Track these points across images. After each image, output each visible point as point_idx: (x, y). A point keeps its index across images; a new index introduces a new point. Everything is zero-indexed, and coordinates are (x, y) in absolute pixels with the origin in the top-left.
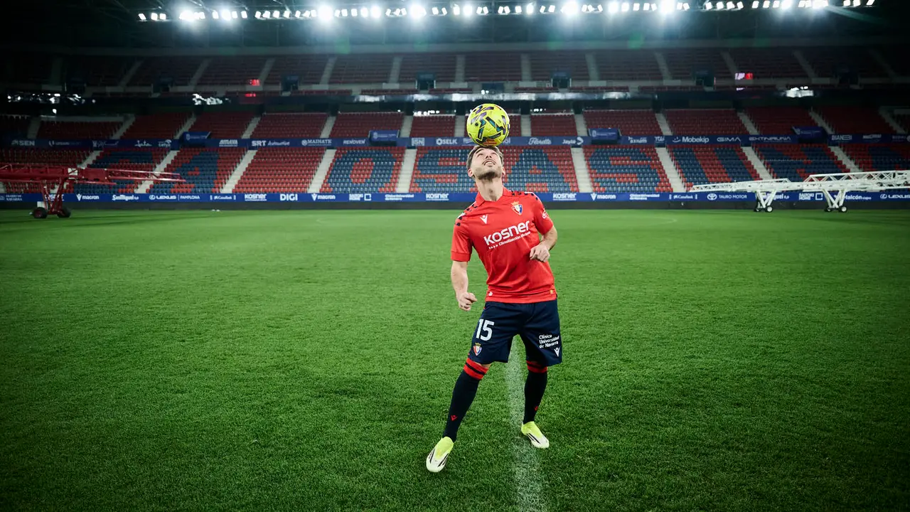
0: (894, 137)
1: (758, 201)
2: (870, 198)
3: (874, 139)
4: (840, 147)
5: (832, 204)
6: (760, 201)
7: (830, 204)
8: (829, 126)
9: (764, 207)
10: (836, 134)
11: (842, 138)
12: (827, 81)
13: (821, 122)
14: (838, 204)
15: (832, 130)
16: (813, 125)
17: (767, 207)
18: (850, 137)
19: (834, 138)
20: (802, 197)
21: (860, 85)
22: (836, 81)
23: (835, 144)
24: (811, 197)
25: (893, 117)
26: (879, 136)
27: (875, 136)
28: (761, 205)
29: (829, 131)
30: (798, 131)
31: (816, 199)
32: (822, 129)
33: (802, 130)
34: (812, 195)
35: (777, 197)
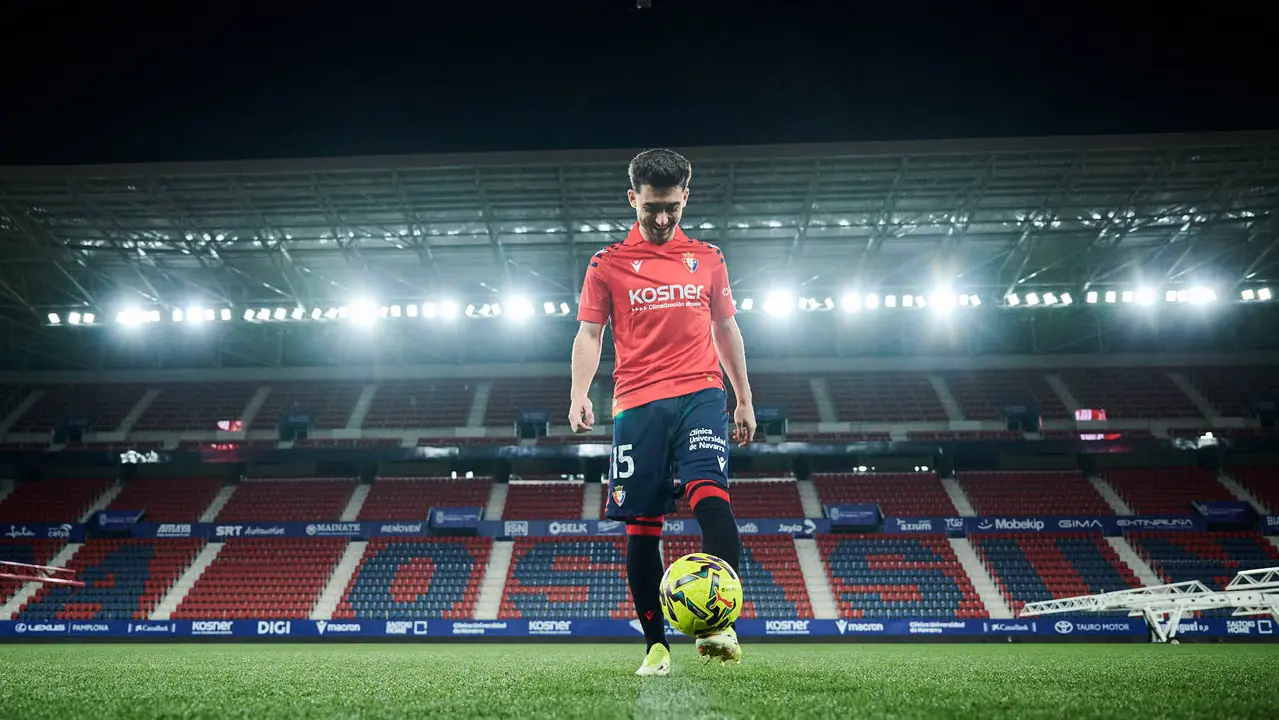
1: (1151, 628)
6: (1154, 629)
8: (1259, 501)
9: (1164, 639)
10: (1273, 514)
12: (1238, 422)
13: (1242, 495)
15: (1266, 508)
16: (1229, 499)
17: (1170, 639)
19: (1270, 521)
20: (1233, 627)
22: (1256, 424)
23: (1274, 531)
24: (1250, 627)
28: (1158, 637)
29: (1260, 509)
30: (1202, 509)
31: (1261, 632)
32: (1247, 506)
33: (1210, 506)
34: (1251, 624)
35: (1184, 628)
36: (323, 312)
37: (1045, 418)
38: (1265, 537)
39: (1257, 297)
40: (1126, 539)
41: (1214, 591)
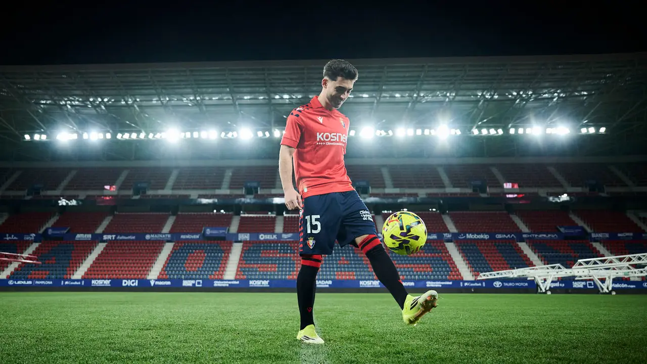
0: (644, 235)
1: (538, 285)
2: (635, 286)
3: (627, 236)
4: (601, 243)
5: (603, 289)
7: (600, 289)
8: (588, 226)
9: (544, 291)
10: (595, 232)
11: (600, 235)
12: (579, 190)
13: (581, 223)
14: (608, 288)
15: (591, 229)
16: (574, 225)
17: (546, 291)
18: (607, 235)
19: (593, 235)
20: (576, 285)
21: (607, 193)
22: (587, 190)
23: (596, 240)
24: (584, 285)
25: (640, 218)
26: (631, 234)
27: (627, 234)
28: (541, 290)
29: (589, 230)
30: (562, 230)
31: (588, 287)
32: (582, 228)
33: (565, 229)
34: (584, 283)
35: (553, 285)
36: (154, 135)
37: (490, 187)
38: (591, 243)
39: (588, 131)
40: (527, 243)
41: (566, 268)
